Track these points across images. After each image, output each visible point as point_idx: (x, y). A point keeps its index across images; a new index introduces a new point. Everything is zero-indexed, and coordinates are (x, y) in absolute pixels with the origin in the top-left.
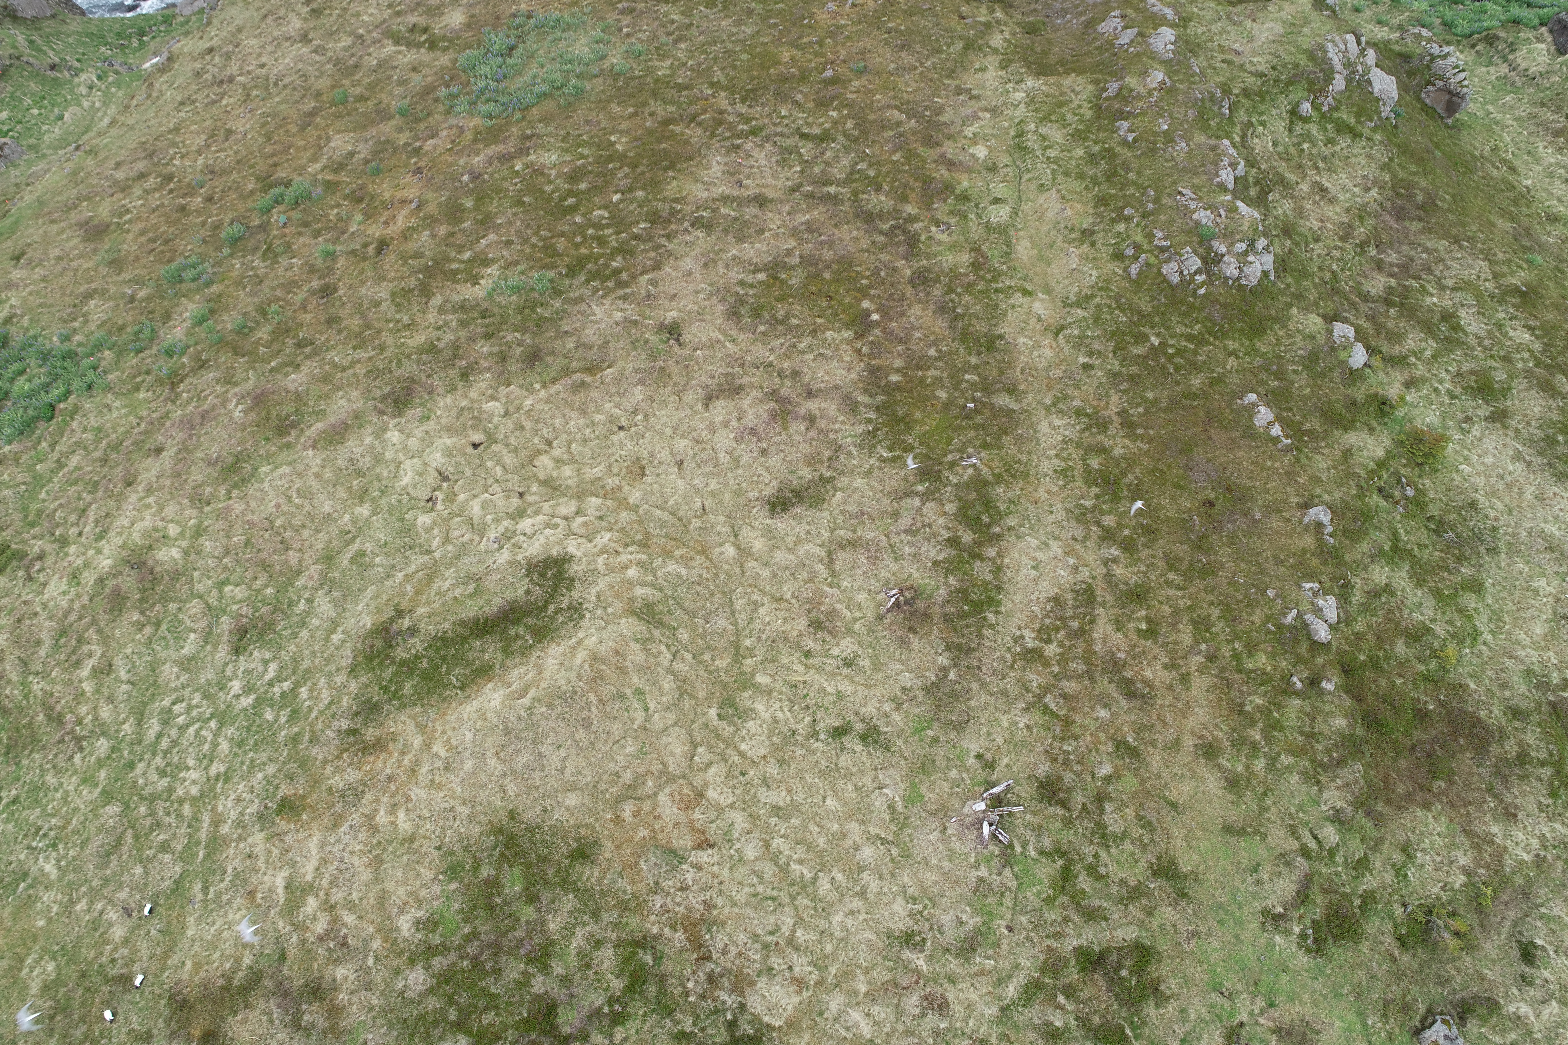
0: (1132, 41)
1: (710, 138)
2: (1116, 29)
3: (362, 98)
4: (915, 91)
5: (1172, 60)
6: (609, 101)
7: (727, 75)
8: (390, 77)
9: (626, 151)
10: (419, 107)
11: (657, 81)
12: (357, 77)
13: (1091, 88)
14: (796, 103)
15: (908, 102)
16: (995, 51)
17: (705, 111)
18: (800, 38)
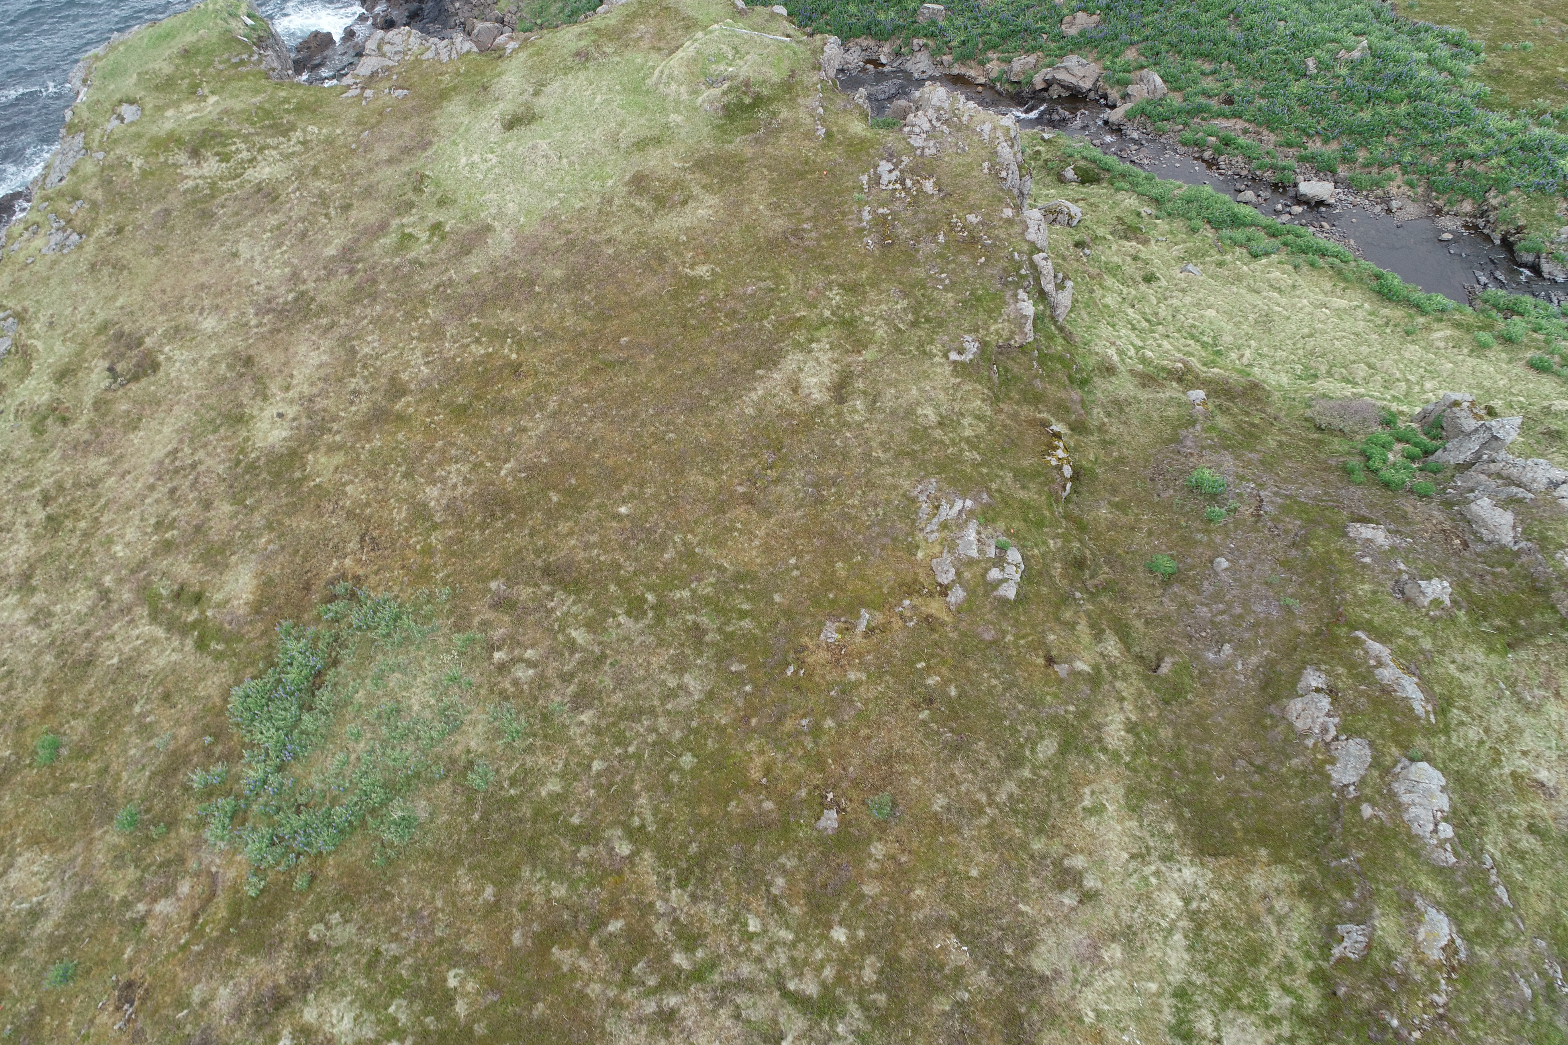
0: (1363, 781)
1: (623, 990)
2: (1325, 730)
3: (82, 753)
4: (984, 876)
5: (1453, 869)
6: (456, 861)
7: (656, 811)
8: (131, 701)
9: (473, 1019)
10: (158, 805)
11: (539, 812)
12: (83, 691)
13: (1304, 908)
14: (774, 901)
15: (973, 914)
16: (1116, 756)
17: (616, 910)
18: (780, 720)
